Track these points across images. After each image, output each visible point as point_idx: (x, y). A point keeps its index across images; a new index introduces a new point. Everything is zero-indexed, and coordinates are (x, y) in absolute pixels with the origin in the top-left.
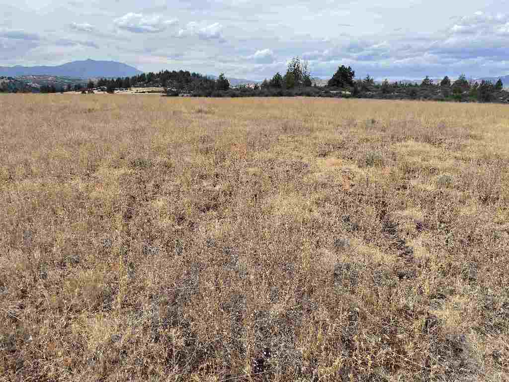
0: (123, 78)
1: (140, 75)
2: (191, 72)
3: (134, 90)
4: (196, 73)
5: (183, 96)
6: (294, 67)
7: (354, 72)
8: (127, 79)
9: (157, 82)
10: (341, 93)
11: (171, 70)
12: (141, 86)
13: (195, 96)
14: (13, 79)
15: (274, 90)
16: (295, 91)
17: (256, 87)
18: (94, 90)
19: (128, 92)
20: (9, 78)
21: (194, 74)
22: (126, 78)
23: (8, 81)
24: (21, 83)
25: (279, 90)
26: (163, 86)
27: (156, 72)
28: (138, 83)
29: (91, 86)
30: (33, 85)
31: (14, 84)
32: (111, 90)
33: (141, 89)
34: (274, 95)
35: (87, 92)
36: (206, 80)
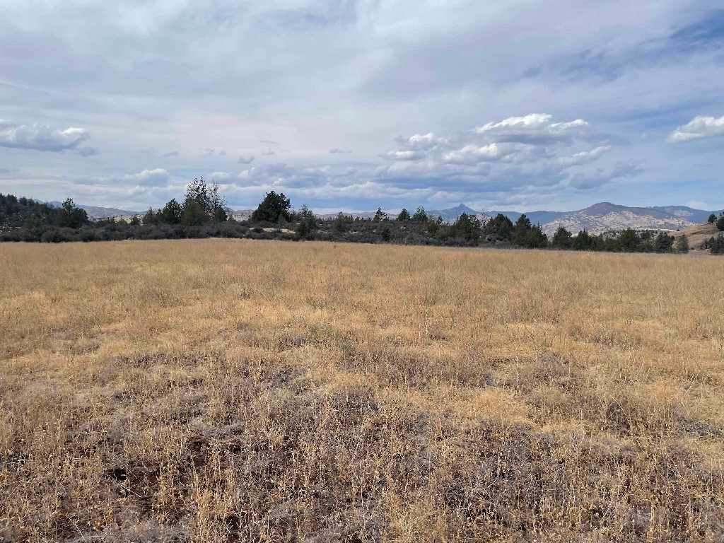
2: (19, 197)
4: (28, 198)
6: (197, 191)
7: (288, 201)
10: (280, 232)
15: (170, 228)
16: (206, 228)
17: (135, 222)
21: (24, 201)
25: (177, 227)
34: (169, 236)
36: (46, 209)
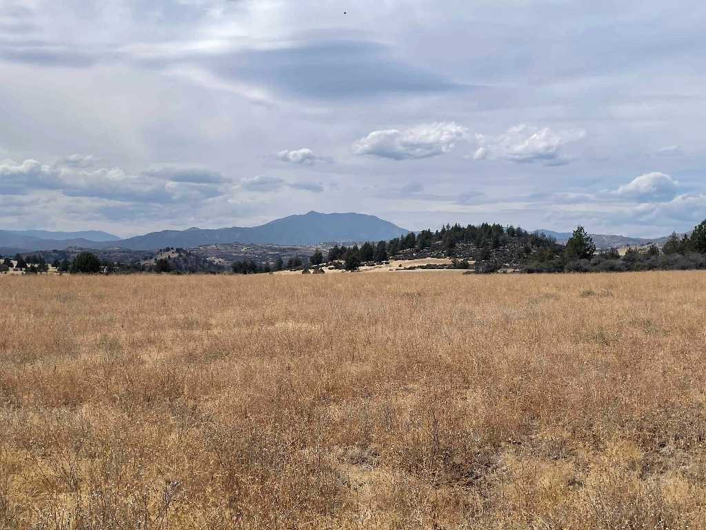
0: (373, 243)
1: (405, 236)
2: (505, 225)
3: (394, 264)
5: (505, 272)
8: (382, 243)
9: (437, 248)
11: (464, 225)
12: (406, 257)
13: (530, 271)
14: (184, 251)
17: (653, 251)
18: (323, 266)
19: (384, 268)
20: (178, 250)
22: (380, 243)
23: (176, 255)
24: (197, 258)
26: (450, 255)
27: (435, 228)
28: (401, 252)
29: (317, 260)
30: (217, 261)
31: (185, 261)
32: (352, 265)
33: (407, 263)
35: (312, 271)
